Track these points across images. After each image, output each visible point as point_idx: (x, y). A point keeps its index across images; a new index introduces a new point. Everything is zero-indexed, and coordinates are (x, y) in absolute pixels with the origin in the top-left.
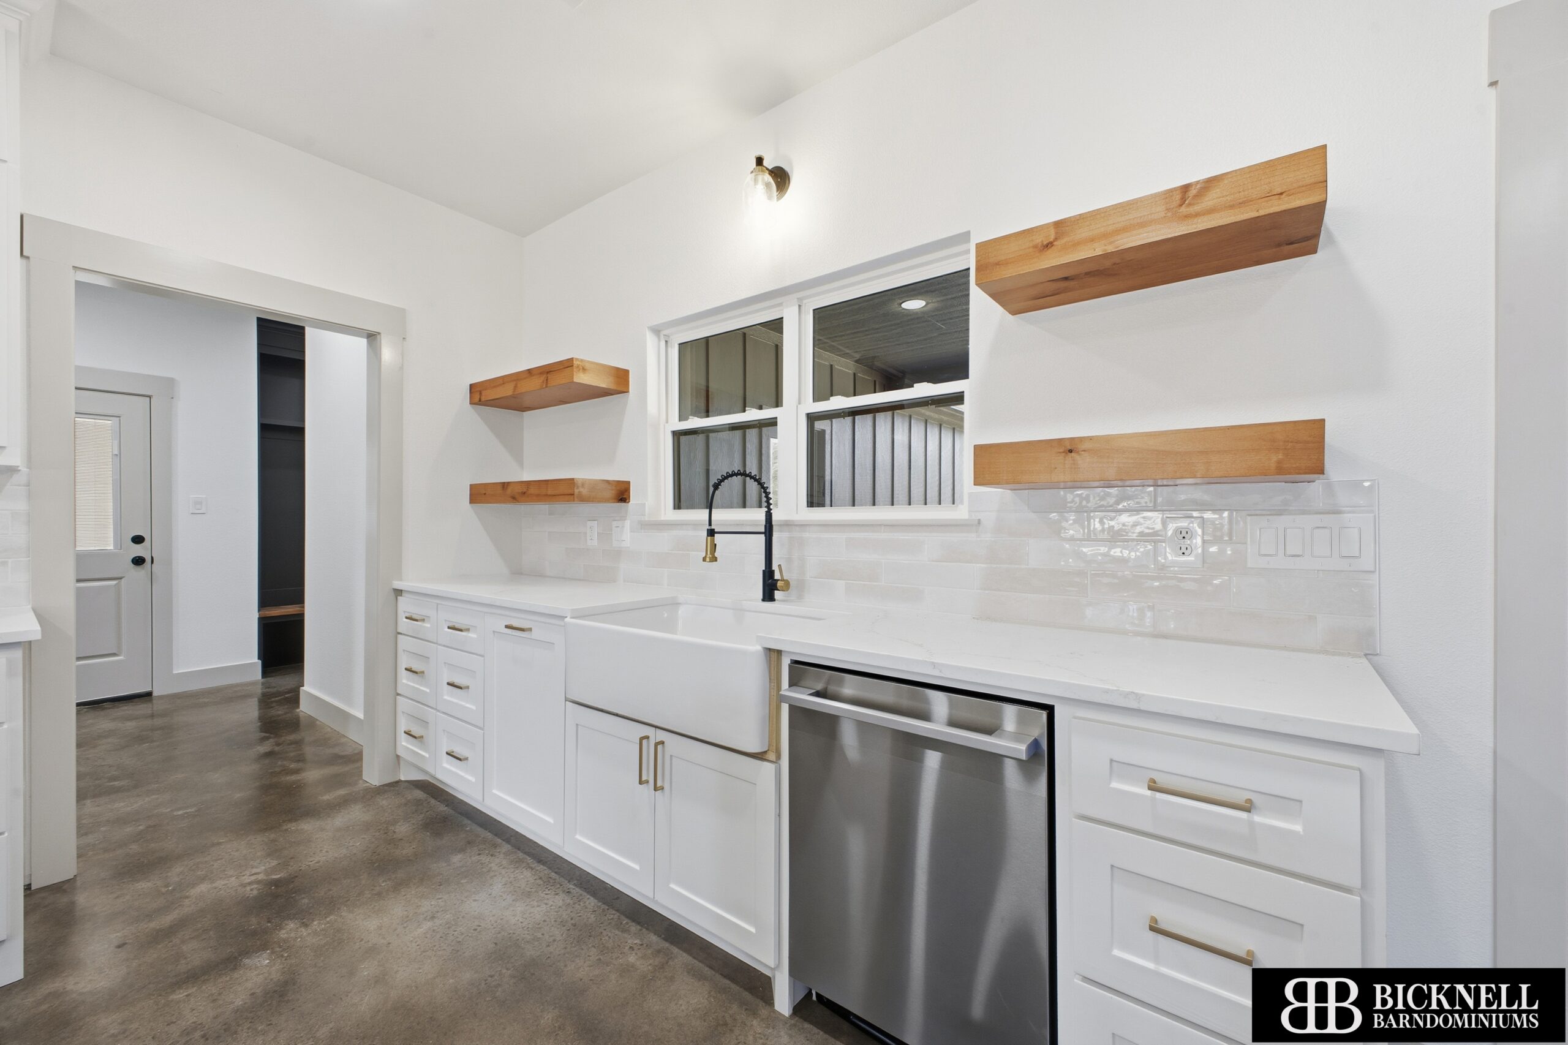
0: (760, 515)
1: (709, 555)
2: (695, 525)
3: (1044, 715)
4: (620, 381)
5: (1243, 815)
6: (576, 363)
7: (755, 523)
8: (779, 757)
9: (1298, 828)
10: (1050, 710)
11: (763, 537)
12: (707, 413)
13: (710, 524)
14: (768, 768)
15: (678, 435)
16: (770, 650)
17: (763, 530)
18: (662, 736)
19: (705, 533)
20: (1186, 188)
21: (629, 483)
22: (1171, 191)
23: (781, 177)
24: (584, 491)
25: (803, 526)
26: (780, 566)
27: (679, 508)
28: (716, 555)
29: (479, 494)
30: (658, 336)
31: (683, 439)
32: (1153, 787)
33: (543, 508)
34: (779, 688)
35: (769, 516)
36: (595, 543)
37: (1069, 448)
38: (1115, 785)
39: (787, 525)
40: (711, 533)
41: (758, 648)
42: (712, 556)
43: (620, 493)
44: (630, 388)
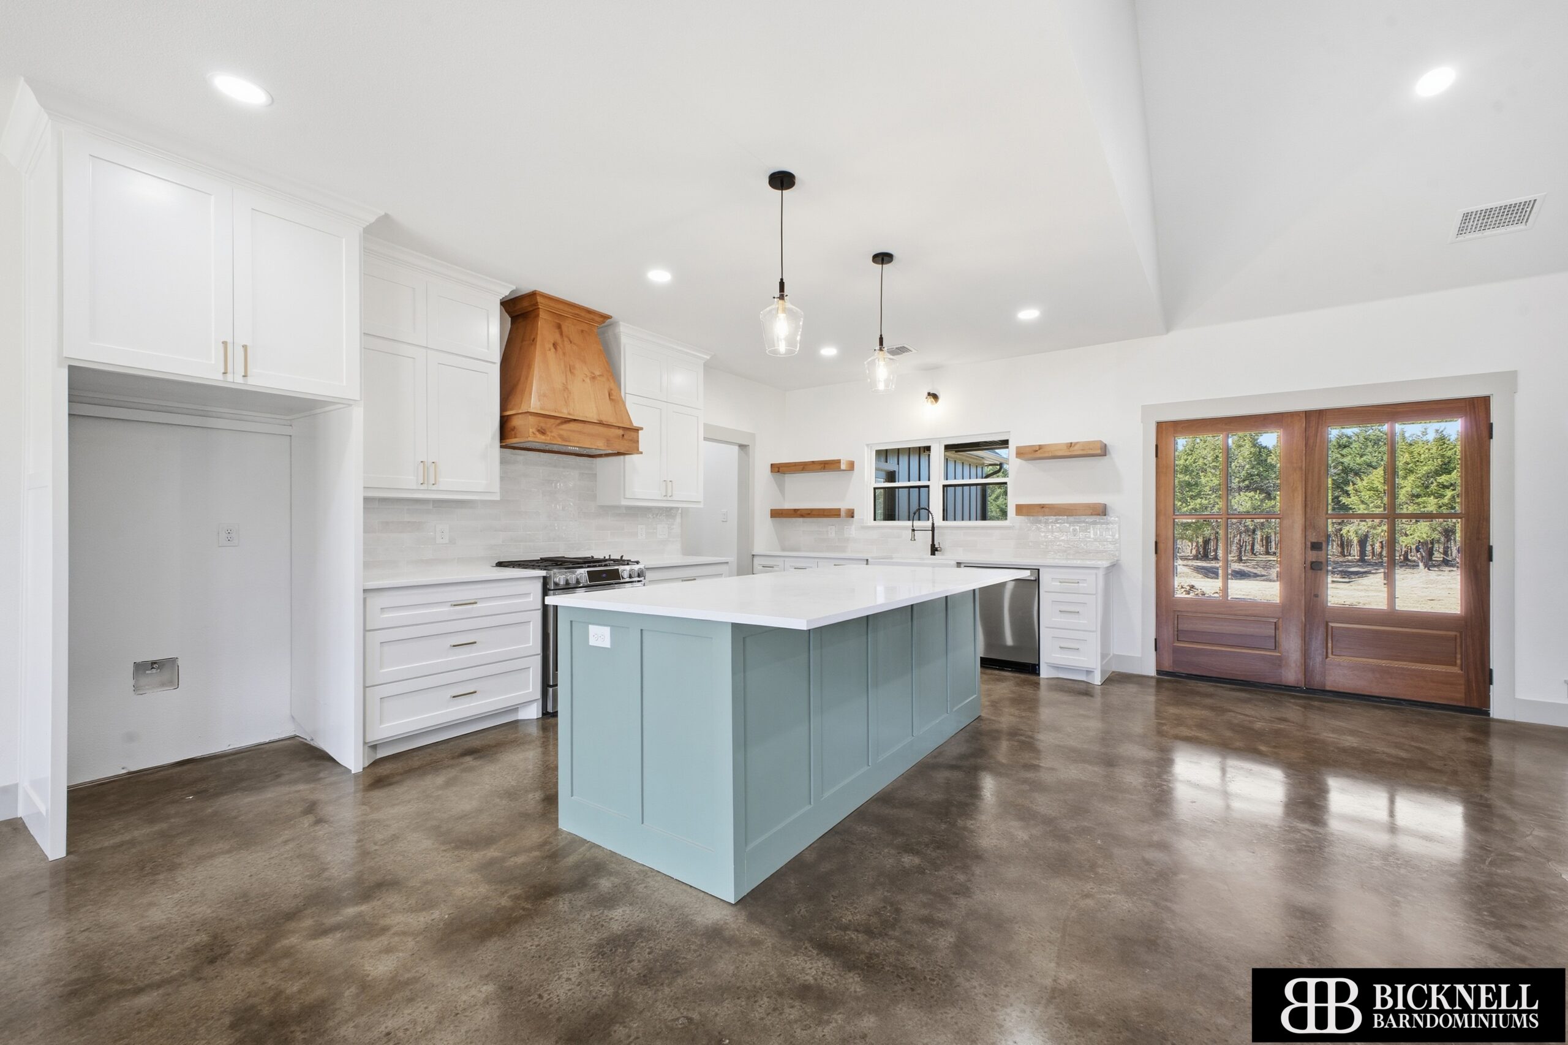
0: (930, 523)
1: (912, 538)
2: (906, 528)
3: (1037, 571)
4: (852, 466)
5: (1076, 585)
6: (838, 461)
9: (1085, 585)
10: (1039, 570)
11: (931, 532)
13: (912, 527)
15: (875, 488)
17: (930, 529)
19: (911, 531)
20: (1071, 443)
21: (853, 510)
22: (1068, 443)
23: (935, 397)
24: (843, 511)
25: (943, 527)
26: (938, 543)
27: (877, 519)
28: (916, 538)
29: (777, 513)
30: (869, 448)
31: (878, 491)
32: (1060, 582)
33: (801, 520)
35: (933, 524)
36: (833, 535)
37: (1042, 506)
38: (1053, 583)
40: (913, 530)
42: (915, 540)
43: (851, 514)
44: (855, 469)
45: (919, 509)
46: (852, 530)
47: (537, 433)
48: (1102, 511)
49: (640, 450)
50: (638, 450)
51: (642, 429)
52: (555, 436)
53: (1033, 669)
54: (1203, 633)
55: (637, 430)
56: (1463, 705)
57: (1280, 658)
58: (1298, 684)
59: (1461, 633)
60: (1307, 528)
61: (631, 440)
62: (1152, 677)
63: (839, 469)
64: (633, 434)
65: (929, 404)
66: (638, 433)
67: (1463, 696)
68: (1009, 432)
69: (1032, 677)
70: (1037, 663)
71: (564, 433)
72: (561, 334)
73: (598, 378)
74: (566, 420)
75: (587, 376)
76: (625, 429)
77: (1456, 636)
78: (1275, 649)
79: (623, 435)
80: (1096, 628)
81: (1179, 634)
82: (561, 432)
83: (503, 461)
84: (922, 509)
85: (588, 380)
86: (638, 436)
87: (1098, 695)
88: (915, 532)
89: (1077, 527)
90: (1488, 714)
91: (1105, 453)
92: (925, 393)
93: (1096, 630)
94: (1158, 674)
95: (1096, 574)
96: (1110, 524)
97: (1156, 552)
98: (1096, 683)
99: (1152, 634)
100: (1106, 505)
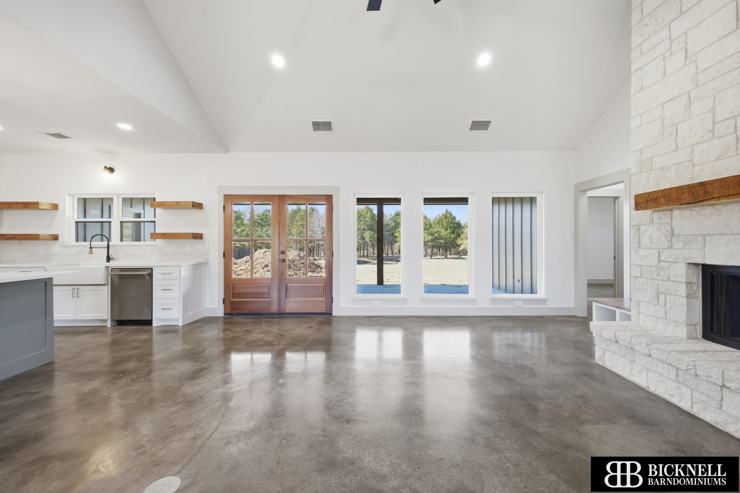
0: (105, 243)
1: (90, 252)
2: (85, 246)
3: (151, 269)
4: (55, 207)
5: (170, 275)
6: (40, 203)
7: (104, 245)
8: (108, 285)
9: (174, 275)
10: (152, 268)
11: (107, 249)
13: (91, 246)
14: (105, 287)
15: (77, 223)
16: (106, 267)
17: (107, 247)
18: (78, 287)
19: (89, 248)
21: (58, 235)
23: (111, 170)
24: (43, 237)
25: (119, 246)
26: (111, 255)
27: (78, 241)
28: (92, 253)
30: (70, 196)
31: (79, 224)
32: (162, 274)
34: (108, 272)
35: (108, 244)
36: (42, 252)
37: (164, 234)
38: (159, 275)
39: (114, 246)
40: (91, 248)
41: (104, 266)
43: (55, 238)
44: (59, 209)
46: (56, 247)
48: (198, 236)
53: (149, 323)
54: (243, 293)
56: (325, 312)
57: (270, 301)
58: (276, 312)
59: (325, 284)
60: (280, 245)
62: (220, 317)
63: (37, 208)
65: (107, 173)
67: (325, 308)
68: (155, 193)
69: (146, 328)
70: (151, 319)
77: (324, 286)
78: (269, 298)
80: (180, 297)
81: (235, 295)
87: (181, 332)
88: (93, 249)
89: (189, 245)
90: (331, 314)
91: (202, 208)
92: (105, 167)
93: (180, 298)
94: (224, 315)
95: (180, 269)
96: (204, 243)
97: (224, 257)
98: (180, 324)
99: (222, 296)
100: (202, 234)
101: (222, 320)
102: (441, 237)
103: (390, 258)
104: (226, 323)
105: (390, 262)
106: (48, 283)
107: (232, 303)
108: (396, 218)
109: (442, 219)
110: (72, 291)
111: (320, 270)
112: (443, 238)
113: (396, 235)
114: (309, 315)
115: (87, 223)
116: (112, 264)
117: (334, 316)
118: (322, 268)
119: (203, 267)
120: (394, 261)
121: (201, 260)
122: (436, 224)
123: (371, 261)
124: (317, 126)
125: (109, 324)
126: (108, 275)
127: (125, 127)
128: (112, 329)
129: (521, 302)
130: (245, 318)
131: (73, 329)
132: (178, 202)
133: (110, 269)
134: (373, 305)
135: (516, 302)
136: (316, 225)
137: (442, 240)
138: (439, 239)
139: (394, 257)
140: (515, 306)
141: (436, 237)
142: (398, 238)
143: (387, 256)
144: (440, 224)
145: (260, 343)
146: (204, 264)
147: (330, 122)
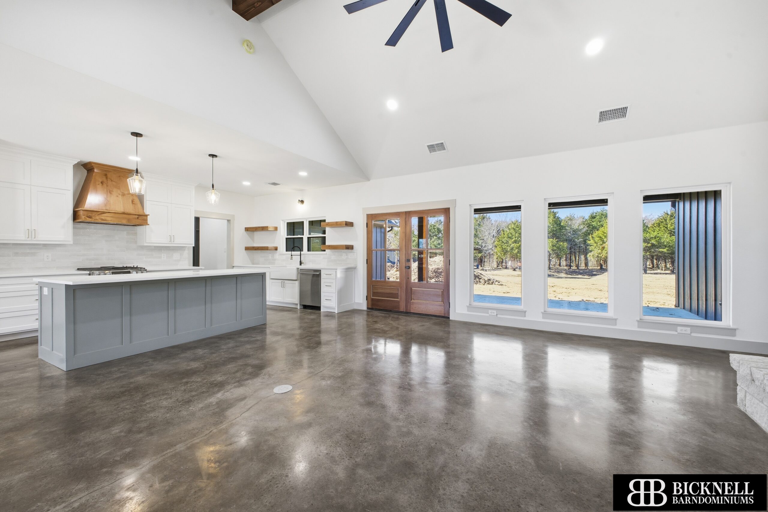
0: (299, 252)
2: (289, 254)
4: (276, 229)
5: (330, 275)
6: (269, 227)
7: (299, 254)
9: (333, 276)
10: (321, 270)
12: (294, 235)
14: (297, 281)
15: (286, 238)
18: (285, 281)
19: (291, 256)
21: (277, 247)
23: (302, 202)
24: (270, 248)
25: (306, 254)
26: (302, 261)
27: (286, 251)
29: (247, 249)
30: (283, 222)
31: (287, 239)
32: (326, 275)
33: (259, 251)
34: (299, 271)
35: (301, 253)
36: (271, 258)
37: (329, 246)
38: (324, 275)
39: (304, 254)
40: (292, 255)
41: (296, 268)
42: (292, 259)
43: (276, 249)
44: (278, 230)
45: (294, 247)
46: (277, 255)
47: (86, 218)
48: (350, 248)
49: (148, 224)
50: (147, 223)
51: (149, 215)
52: (98, 218)
53: (319, 308)
54: (380, 293)
55: (147, 216)
56: (443, 315)
57: (399, 301)
58: (404, 311)
59: (443, 290)
60: (406, 254)
61: (143, 220)
62: (364, 310)
63: (267, 230)
64: (145, 217)
65: (300, 205)
66: (147, 217)
67: (443, 312)
68: (325, 216)
69: (317, 312)
70: (320, 306)
71: (103, 218)
72: (107, 178)
73: (127, 195)
74: (102, 212)
75: (119, 194)
76: (138, 215)
78: (399, 298)
79: (138, 218)
81: (374, 294)
82: (101, 217)
83: (74, 228)
84: (296, 247)
85: (120, 196)
86: (147, 218)
87: (336, 317)
88: (292, 256)
89: (345, 254)
90: (449, 318)
91: (353, 226)
92: (299, 200)
93: (336, 292)
94: (367, 309)
95: (336, 271)
96: (354, 253)
97: (367, 263)
98: (336, 312)
99: (366, 294)
100: (353, 245)
101: (365, 313)
102: (660, 245)
103: (581, 272)
104: (368, 315)
105: (580, 276)
106: (263, 276)
107: (372, 300)
108: (591, 222)
109: (666, 220)
110: (281, 283)
111: (479, 280)
112: (666, 246)
113: (589, 242)
114: (429, 316)
115: (295, 239)
116: (303, 267)
117: (452, 320)
118: (481, 278)
119: (353, 271)
120: (587, 275)
121: (352, 266)
122: (655, 226)
123: (553, 273)
124: (432, 148)
125: (299, 307)
126: (298, 273)
127: (303, 174)
128: (300, 310)
129: (689, 329)
130: (380, 312)
131: (281, 308)
132: (337, 222)
133: (299, 269)
134: (488, 314)
135: (679, 328)
136: (487, 233)
137: (664, 249)
138: (659, 247)
139: (588, 270)
140: (678, 333)
141: (653, 245)
142: (592, 247)
143: (578, 268)
144: (661, 227)
145: (379, 331)
146: (355, 268)
147: (442, 143)
